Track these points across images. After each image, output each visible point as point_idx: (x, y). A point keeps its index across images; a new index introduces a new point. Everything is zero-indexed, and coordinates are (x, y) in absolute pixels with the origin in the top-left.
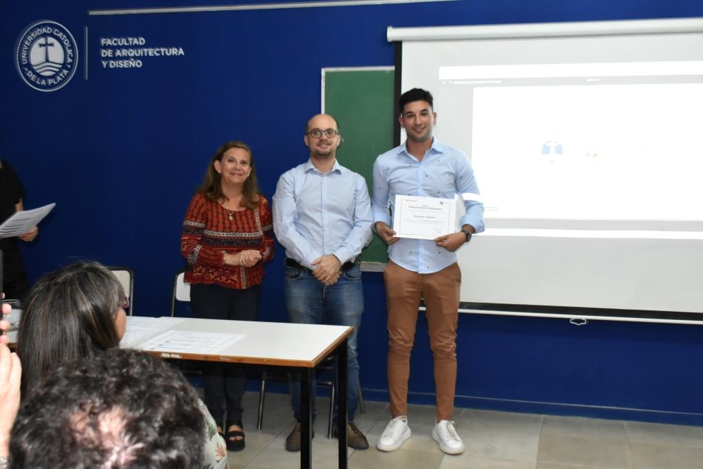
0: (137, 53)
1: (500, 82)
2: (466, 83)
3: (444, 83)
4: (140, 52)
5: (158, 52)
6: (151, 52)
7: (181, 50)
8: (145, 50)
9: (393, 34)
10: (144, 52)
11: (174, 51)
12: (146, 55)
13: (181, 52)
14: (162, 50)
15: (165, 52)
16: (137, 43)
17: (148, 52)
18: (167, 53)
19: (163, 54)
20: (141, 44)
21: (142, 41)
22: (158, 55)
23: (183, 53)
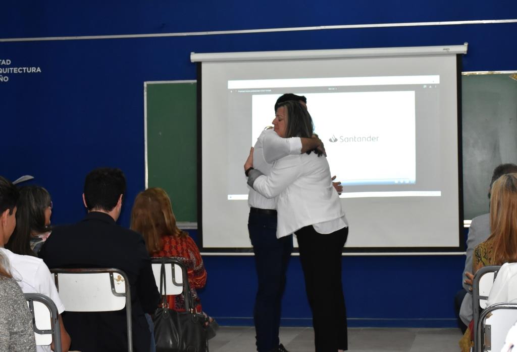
0: (5, 71)
1: (270, 91)
2: (247, 91)
3: (231, 92)
4: (7, 70)
5: (20, 70)
6: (15, 70)
7: (39, 68)
8: (11, 69)
9: (195, 57)
10: (10, 70)
11: (33, 70)
12: (11, 72)
13: (39, 70)
14: (24, 68)
15: (26, 70)
16: (5, 63)
17: (13, 70)
18: (28, 71)
19: (25, 72)
20: (7, 64)
21: (8, 62)
22: (21, 72)
23: (40, 71)
